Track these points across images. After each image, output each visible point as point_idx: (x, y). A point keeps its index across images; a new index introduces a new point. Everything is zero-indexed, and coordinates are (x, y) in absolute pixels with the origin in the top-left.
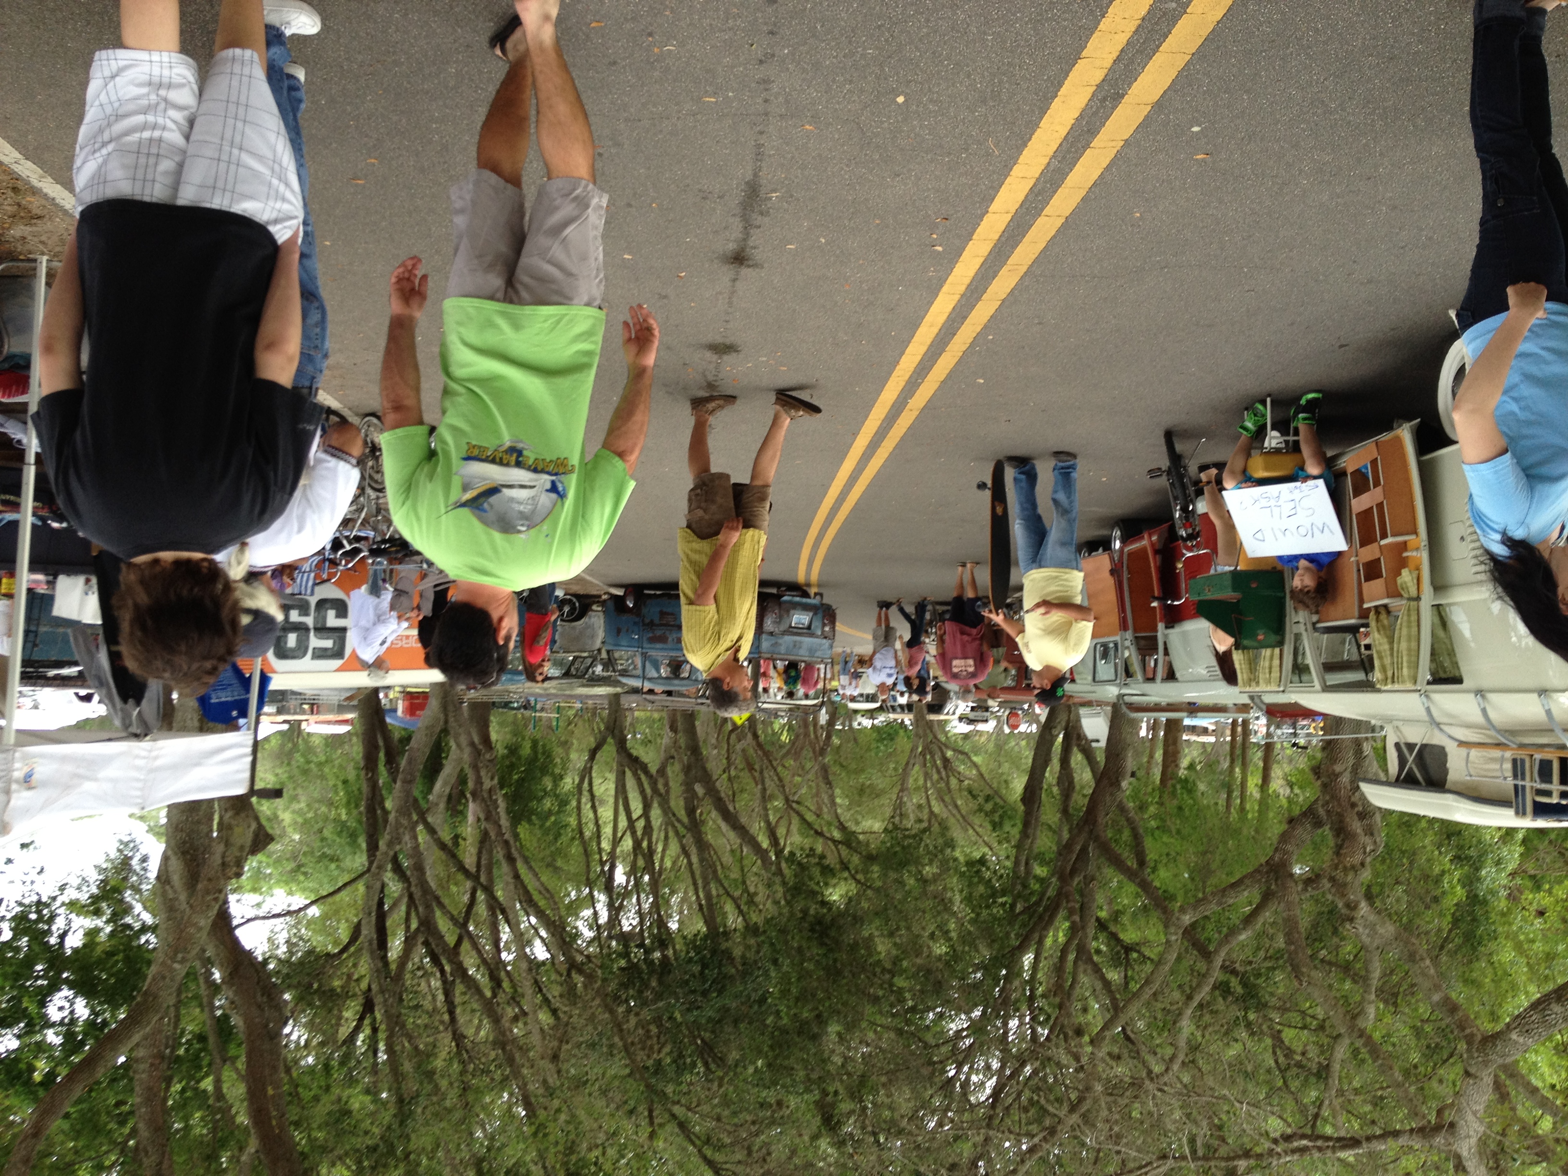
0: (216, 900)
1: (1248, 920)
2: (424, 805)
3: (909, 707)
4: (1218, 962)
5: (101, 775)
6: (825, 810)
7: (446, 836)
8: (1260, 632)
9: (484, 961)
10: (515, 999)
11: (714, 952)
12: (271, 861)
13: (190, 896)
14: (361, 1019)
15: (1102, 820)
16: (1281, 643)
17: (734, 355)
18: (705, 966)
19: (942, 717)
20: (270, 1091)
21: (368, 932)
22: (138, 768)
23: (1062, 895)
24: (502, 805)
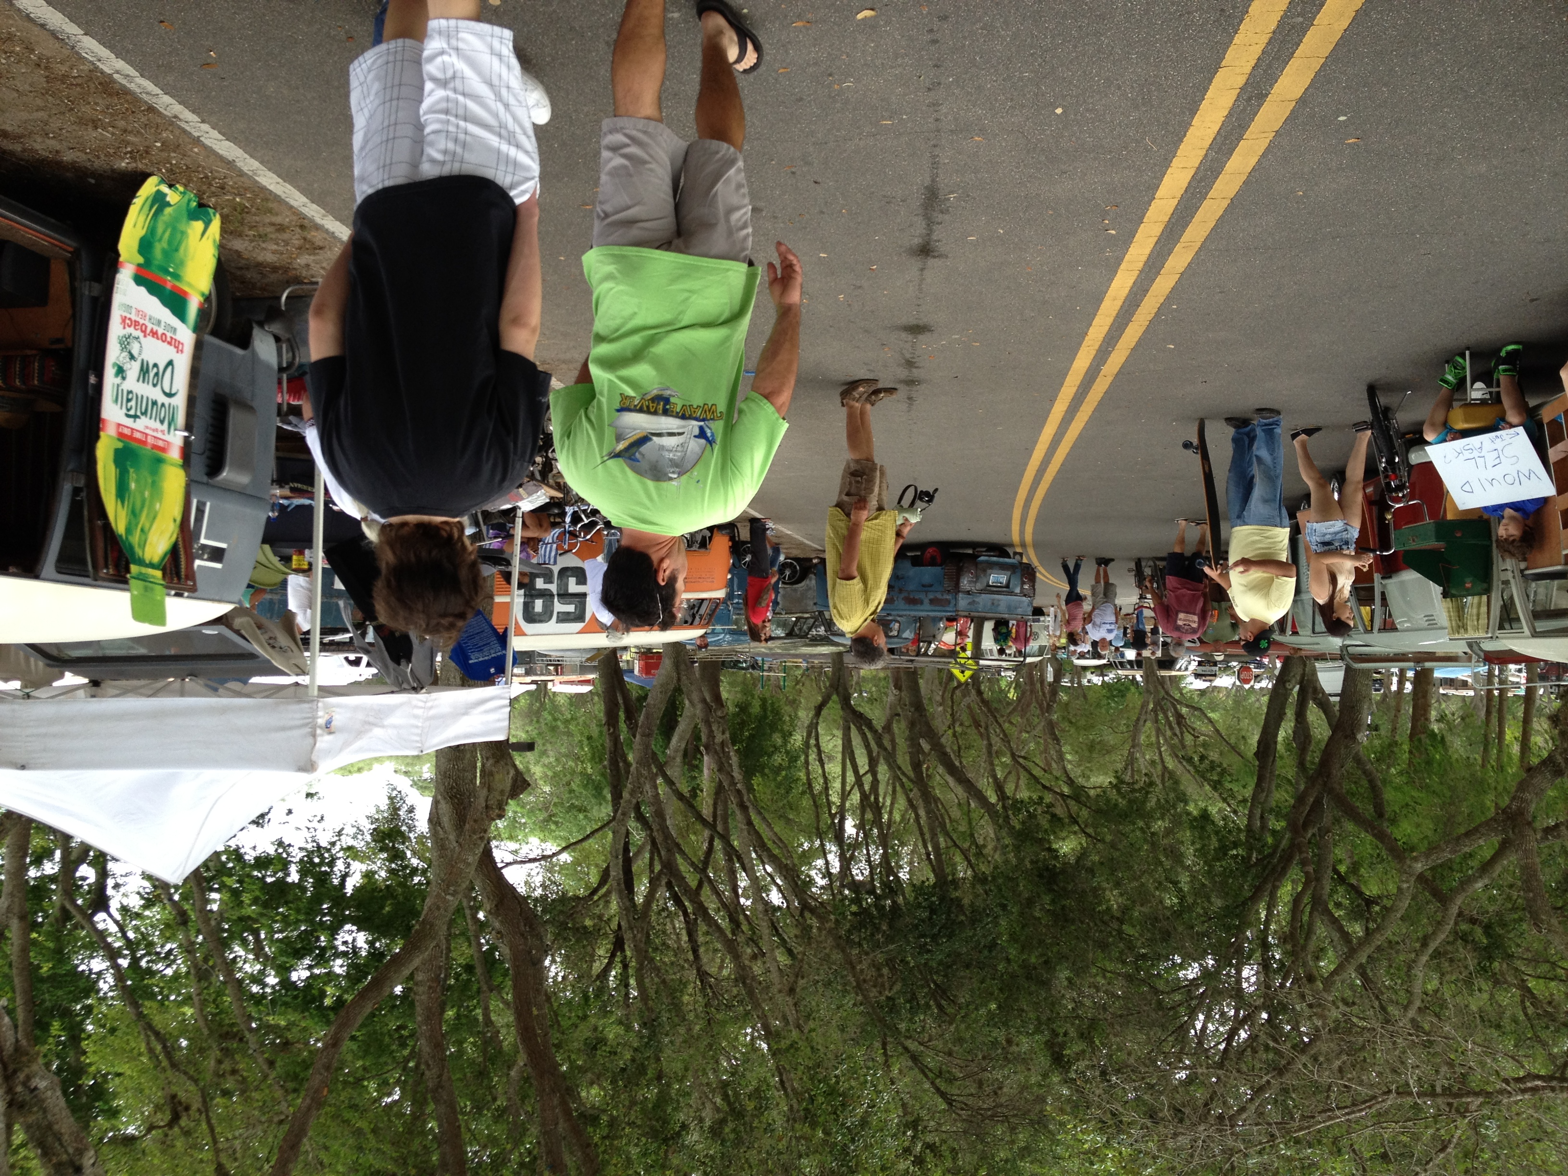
0: (482, 838)
1: (1486, 867)
2: (662, 759)
3: (1138, 663)
4: (1454, 910)
5: (387, 722)
6: (1054, 765)
7: (684, 788)
8: (1468, 580)
9: (724, 905)
10: (753, 940)
11: (942, 899)
12: (525, 811)
13: (458, 836)
14: (613, 955)
15: (1336, 772)
16: (1487, 591)
17: (928, 334)
18: (933, 911)
19: (1173, 673)
20: (535, 1012)
21: (616, 873)
22: (416, 717)
23: (1294, 847)
24: (734, 760)
